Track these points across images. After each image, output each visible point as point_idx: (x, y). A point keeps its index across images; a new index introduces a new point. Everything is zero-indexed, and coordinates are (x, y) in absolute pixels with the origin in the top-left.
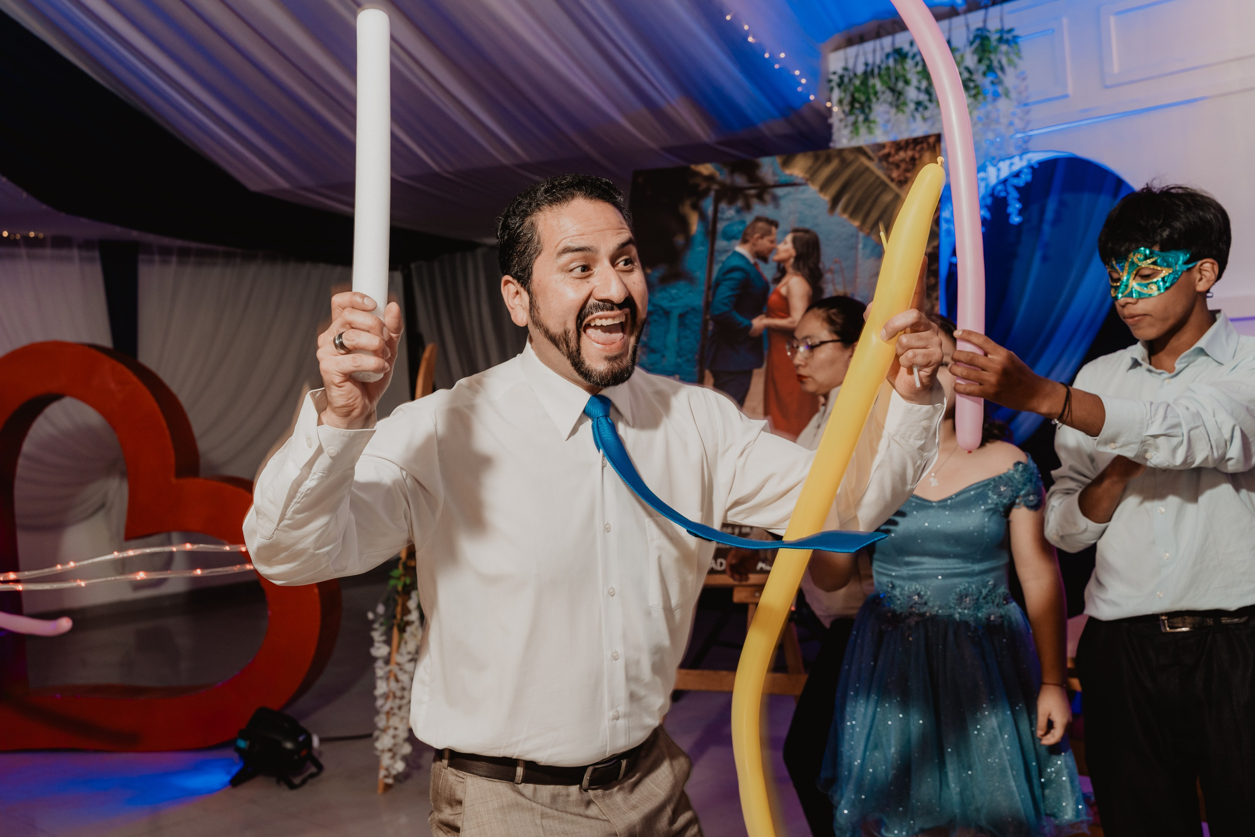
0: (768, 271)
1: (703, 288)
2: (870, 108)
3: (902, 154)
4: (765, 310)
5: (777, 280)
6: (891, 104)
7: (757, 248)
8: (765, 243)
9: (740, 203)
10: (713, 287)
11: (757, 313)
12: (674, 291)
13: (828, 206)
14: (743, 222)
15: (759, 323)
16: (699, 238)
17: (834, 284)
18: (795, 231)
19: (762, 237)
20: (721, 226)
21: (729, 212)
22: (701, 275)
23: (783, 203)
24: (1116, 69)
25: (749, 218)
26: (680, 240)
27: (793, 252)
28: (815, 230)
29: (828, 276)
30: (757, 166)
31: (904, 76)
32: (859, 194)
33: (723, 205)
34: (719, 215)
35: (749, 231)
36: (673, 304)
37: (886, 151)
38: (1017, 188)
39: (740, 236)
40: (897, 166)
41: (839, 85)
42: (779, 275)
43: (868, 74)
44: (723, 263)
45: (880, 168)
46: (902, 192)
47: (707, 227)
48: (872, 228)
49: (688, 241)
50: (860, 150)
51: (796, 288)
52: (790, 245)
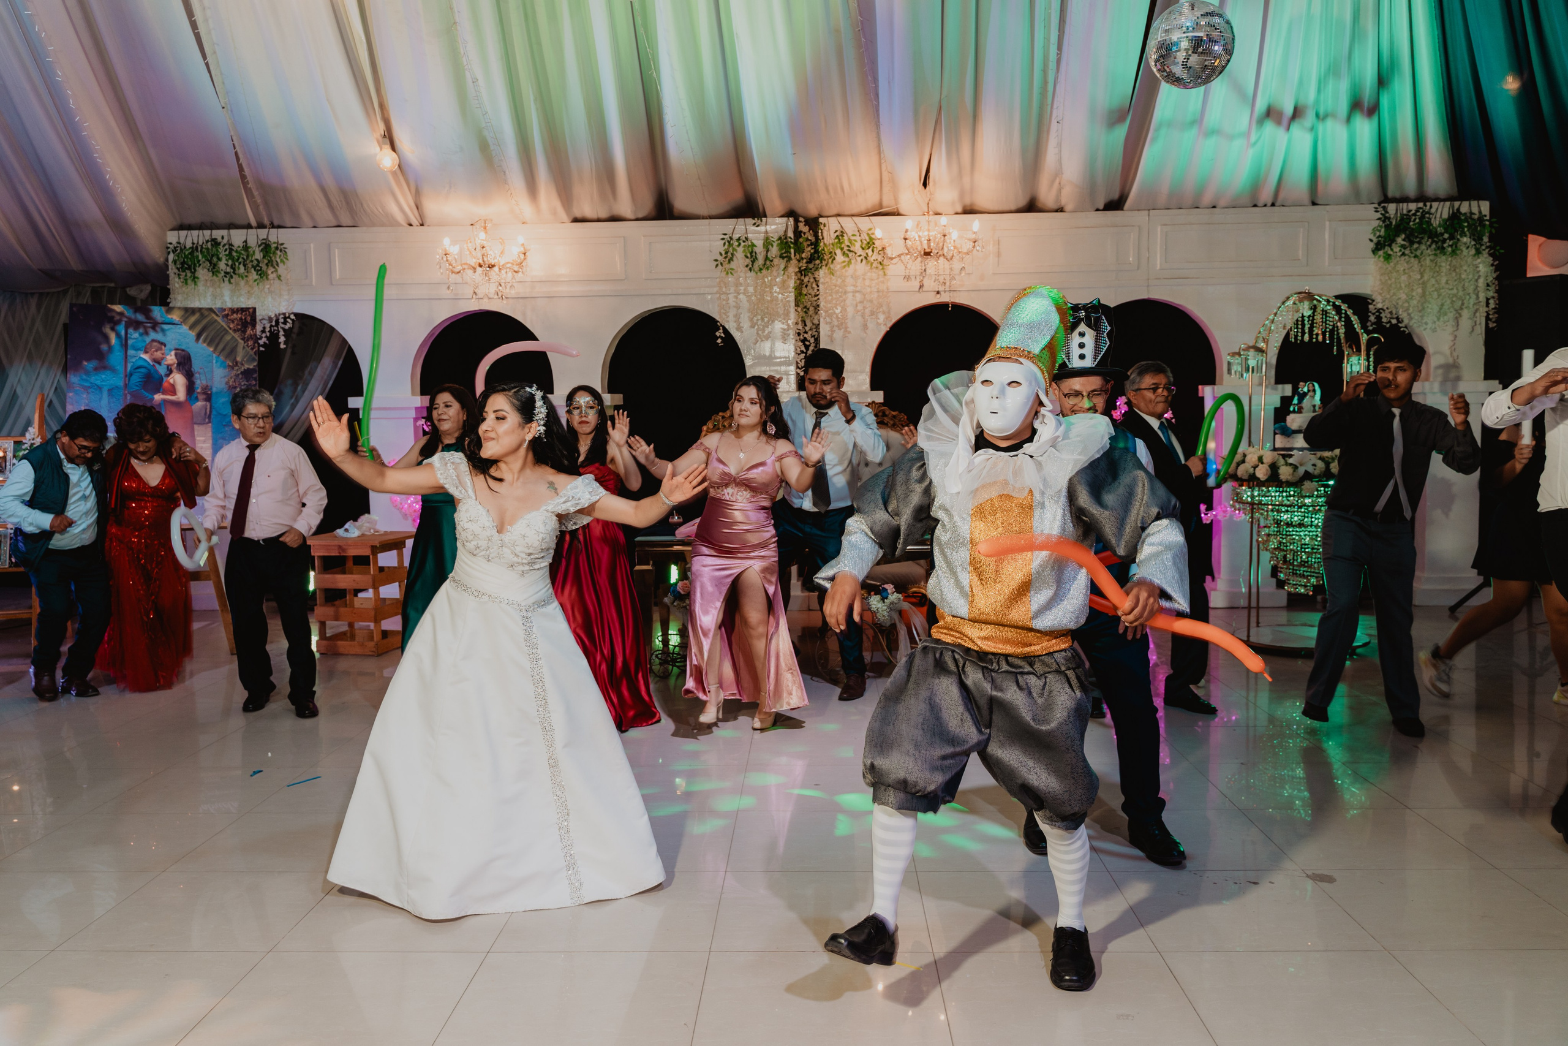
0: (162, 370)
1: (122, 376)
2: (195, 270)
3: (235, 315)
4: (161, 391)
5: (168, 375)
6: (209, 271)
7: (154, 357)
8: (158, 354)
9: (141, 330)
10: (128, 376)
11: (157, 391)
12: (103, 376)
13: (195, 338)
14: (145, 341)
15: (158, 397)
16: (117, 348)
18: (176, 349)
19: (157, 351)
20: (130, 342)
21: (134, 335)
22: (120, 368)
23: (168, 333)
25: (148, 339)
26: (104, 347)
27: (176, 361)
28: (188, 350)
29: (197, 375)
30: (150, 311)
31: (218, 256)
32: (213, 333)
33: (131, 331)
34: (129, 336)
35: (148, 347)
36: (104, 383)
37: (226, 312)
38: (284, 330)
39: (143, 349)
40: (233, 322)
41: (174, 252)
42: (168, 372)
43: (194, 249)
44: (133, 363)
45: (224, 321)
46: (237, 336)
47: (121, 342)
48: (220, 353)
49: (110, 348)
50: (211, 310)
51: (178, 380)
52: (173, 357)
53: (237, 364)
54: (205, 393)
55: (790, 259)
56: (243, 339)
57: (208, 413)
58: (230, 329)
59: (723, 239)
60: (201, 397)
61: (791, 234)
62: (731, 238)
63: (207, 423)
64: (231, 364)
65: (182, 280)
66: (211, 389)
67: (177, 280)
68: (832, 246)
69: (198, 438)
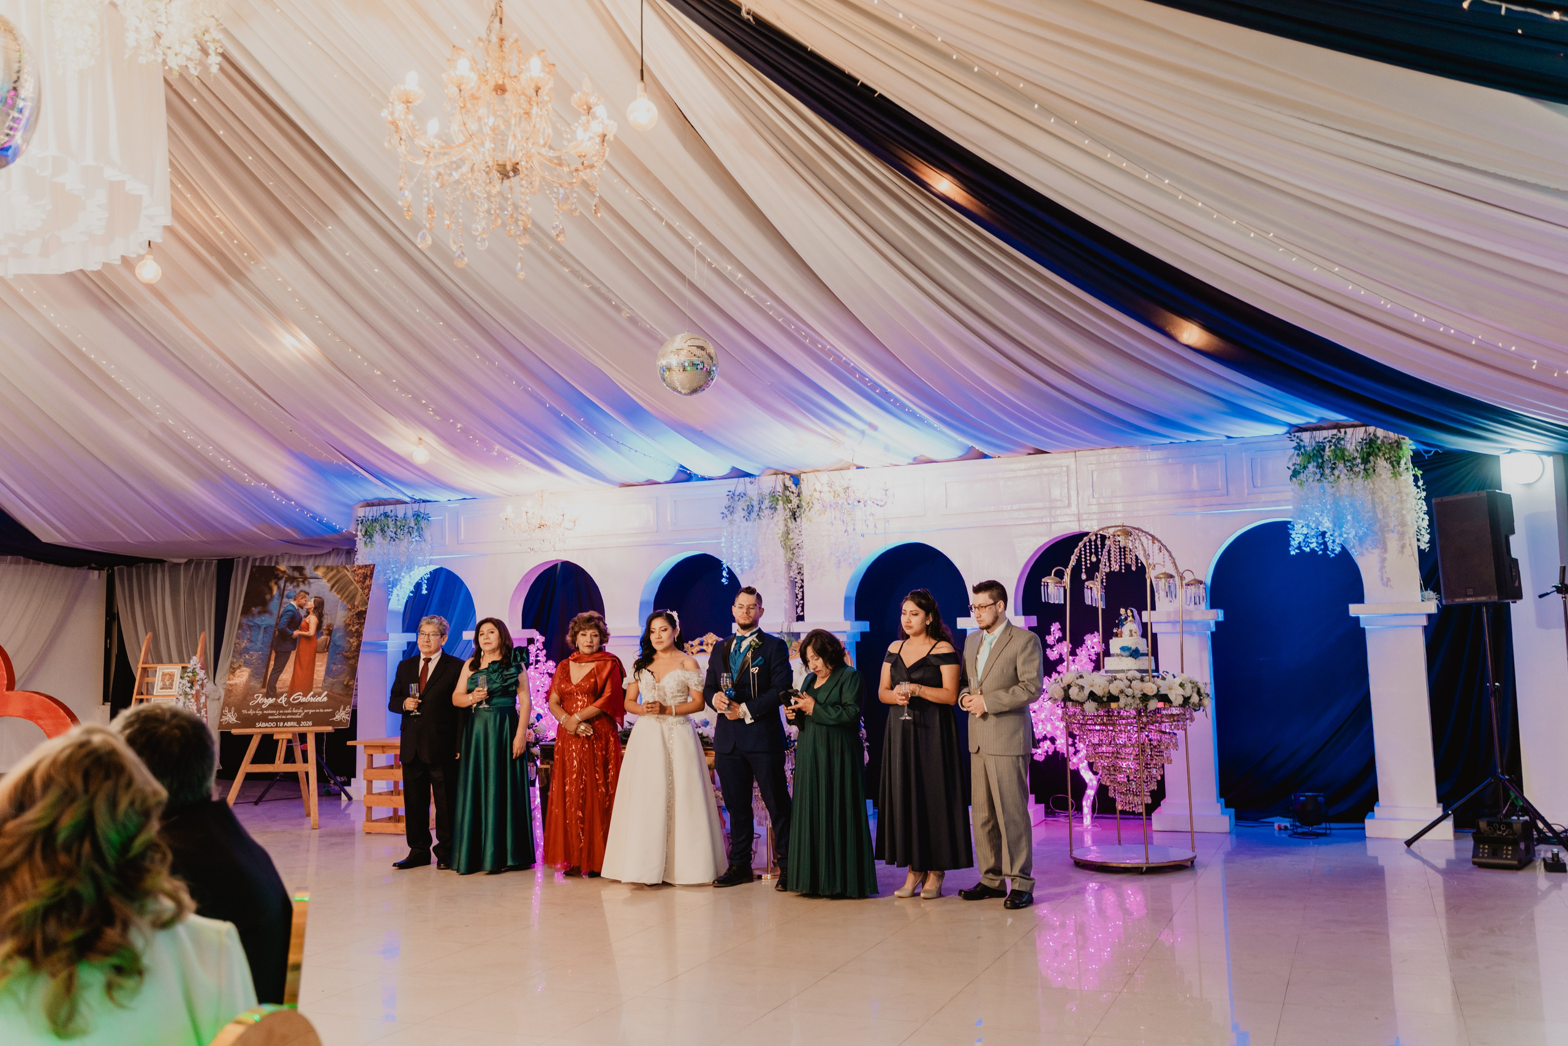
0: (303, 613)
1: (276, 617)
2: (372, 535)
3: (361, 571)
4: (299, 628)
5: (306, 616)
7: (300, 603)
8: (303, 601)
9: (295, 584)
10: (280, 617)
11: (296, 628)
12: (263, 618)
13: (329, 588)
15: (296, 633)
16: (276, 597)
18: (315, 597)
19: (302, 599)
20: (286, 593)
21: (290, 587)
22: (275, 612)
23: (312, 585)
24: (462, 538)
25: (298, 590)
26: (268, 597)
27: (313, 606)
29: (325, 616)
30: (304, 569)
31: (387, 524)
32: (342, 585)
33: (288, 584)
34: (286, 588)
35: (297, 596)
36: (262, 623)
37: (354, 569)
38: (426, 579)
39: (293, 597)
40: (358, 575)
41: (360, 523)
42: (306, 614)
43: (373, 521)
44: (285, 608)
45: (352, 575)
46: (358, 586)
47: (280, 593)
48: (345, 599)
49: (272, 597)
50: (345, 567)
51: (312, 620)
52: (312, 603)
53: (354, 607)
54: (328, 630)
55: (776, 509)
56: (362, 588)
57: (327, 644)
58: (355, 580)
59: (728, 495)
60: (325, 632)
61: (780, 489)
62: (733, 494)
63: (326, 652)
64: (350, 607)
66: (332, 627)
67: (361, 544)
68: (809, 498)
69: (317, 663)
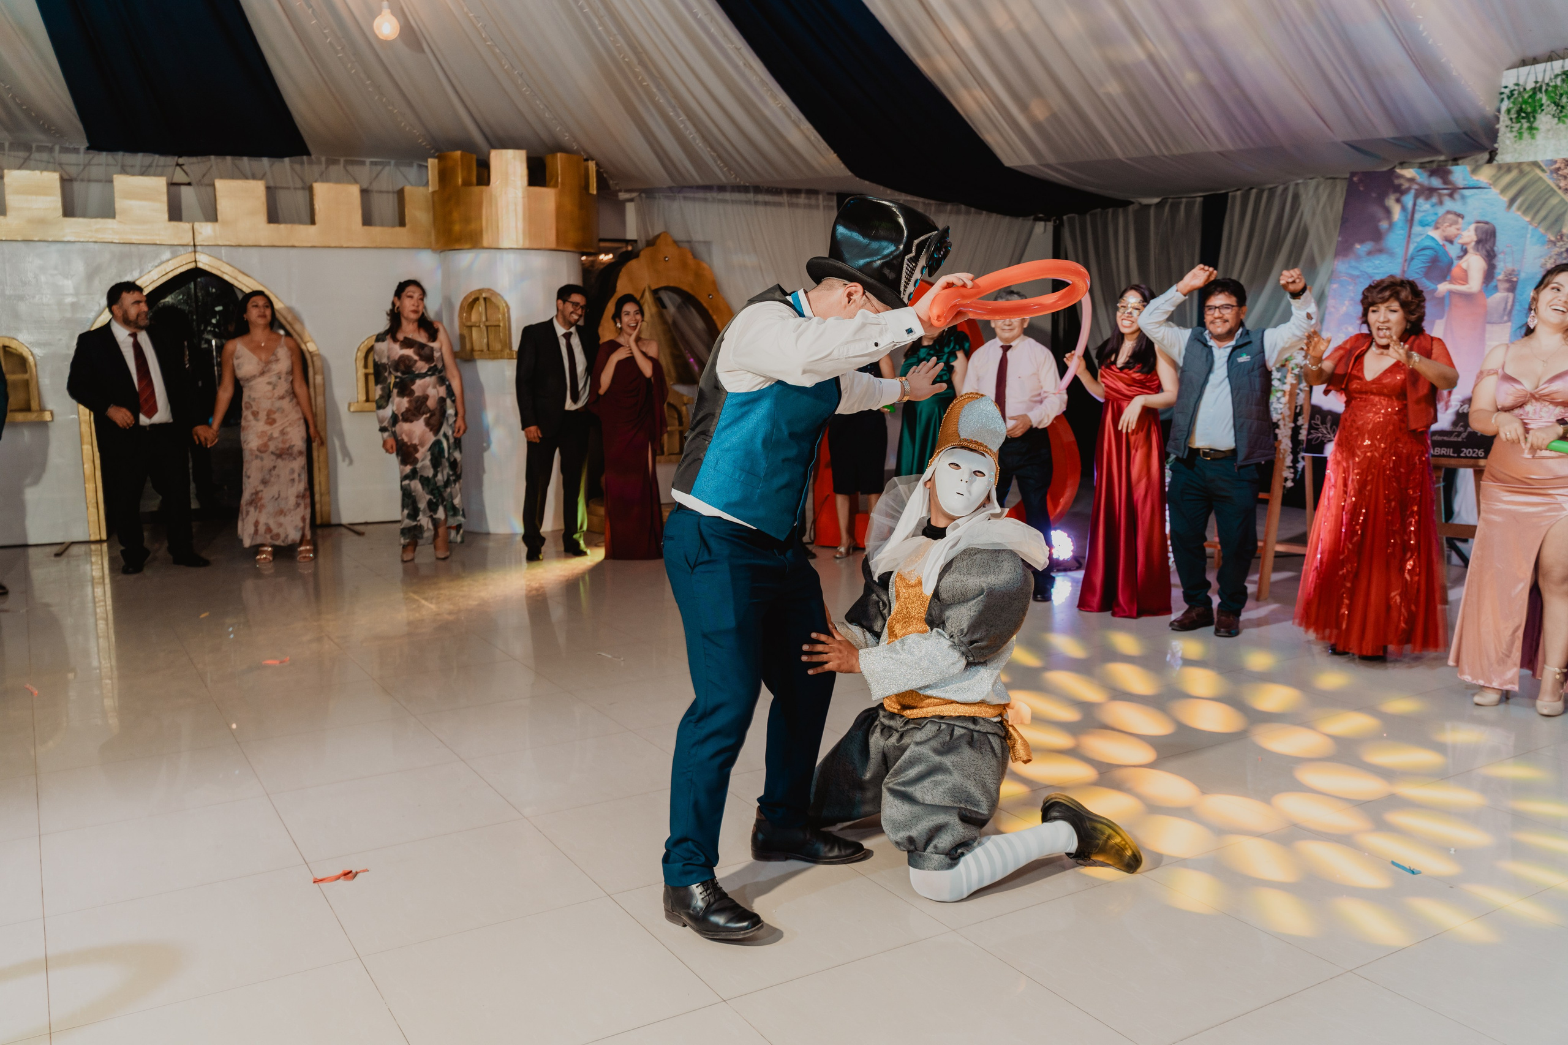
0: (1453, 251)
1: (1400, 260)
2: (1534, 117)
4: (1449, 278)
5: (1460, 258)
6: (1554, 116)
7: (1446, 234)
8: (1452, 231)
9: (1434, 200)
10: (1408, 260)
11: (1442, 280)
12: (1378, 262)
13: (1506, 205)
14: (1436, 214)
15: (1443, 287)
16: (1400, 223)
17: (1505, 262)
18: (1478, 222)
19: (1450, 226)
20: (1417, 216)
21: (1424, 205)
22: (1399, 251)
23: (1470, 201)
26: (1384, 225)
27: (1475, 238)
28: (1493, 222)
29: (1500, 256)
30: (1449, 172)
32: (1532, 197)
33: (1420, 201)
34: (1417, 208)
35: (1440, 221)
36: (1376, 271)
37: (1557, 166)
39: (1433, 224)
41: (1509, 98)
42: (1462, 254)
43: (1536, 90)
44: (1417, 243)
45: (1552, 178)
47: (1406, 217)
48: (1539, 223)
49: (1391, 225)
50: (1535, 164)
51: (1475, 264)
52: (1472, 233)
53: (1562, 238)
54: (1509, 281)
57: (1509, 307)
58: (1560, 188)
60: (1503, 286)
63: (1506, 322)
64: (1553, 239)
65: (1515, 134)
66: (1517, 275)
67: (1509, 135)
